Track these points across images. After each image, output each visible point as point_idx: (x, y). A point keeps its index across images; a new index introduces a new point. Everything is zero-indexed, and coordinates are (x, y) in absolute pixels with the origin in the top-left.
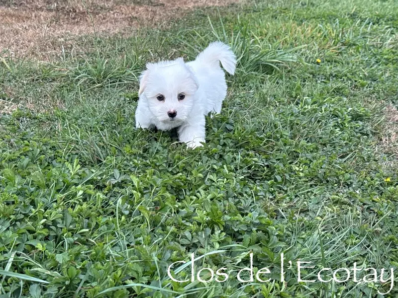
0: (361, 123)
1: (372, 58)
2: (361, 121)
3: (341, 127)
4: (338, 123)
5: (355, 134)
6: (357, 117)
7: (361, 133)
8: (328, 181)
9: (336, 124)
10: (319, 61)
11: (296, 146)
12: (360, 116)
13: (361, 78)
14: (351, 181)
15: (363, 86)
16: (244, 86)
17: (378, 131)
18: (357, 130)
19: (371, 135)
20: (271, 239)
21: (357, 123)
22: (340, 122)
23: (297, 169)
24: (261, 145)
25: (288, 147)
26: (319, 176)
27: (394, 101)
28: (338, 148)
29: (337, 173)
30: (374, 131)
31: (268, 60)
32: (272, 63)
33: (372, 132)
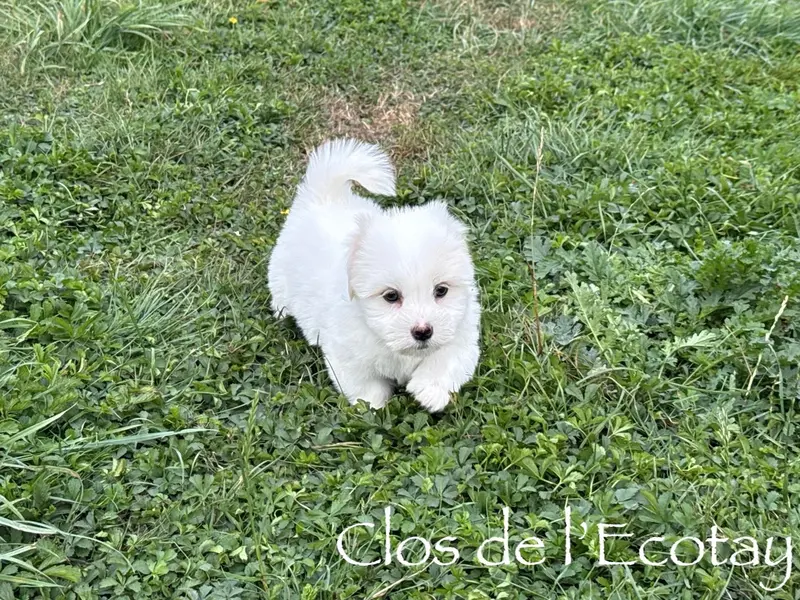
0: (274, 127)
1: (325, 12)
2: (276, 123)
3: (241, 135)
4: (235, 128)
5: (261, 144)
6: (269, 118)
7: (273, 143)
8: (197, 222)
9: (232, 131)
10: (234, 20)
11: (155, 169)
12: (275, 115)
13: (294, 50)
14: (233, 218)
15: (294, 63)
16: (90, 73)
17: (300, 139)
18: (267, 140)
19: (287, 146)
20: (76, 308)
21: (268, 127)
22: (239, 128)
23: (150, 207)
24: (95, 172)
25: (139, 174)
26: (183, 214)
27: (344, 86)
28: (227, 170)
29: (212, 209)
30: (293, 139)
31: (133, 26)
32: (142, 30)
33: (290, 141)
